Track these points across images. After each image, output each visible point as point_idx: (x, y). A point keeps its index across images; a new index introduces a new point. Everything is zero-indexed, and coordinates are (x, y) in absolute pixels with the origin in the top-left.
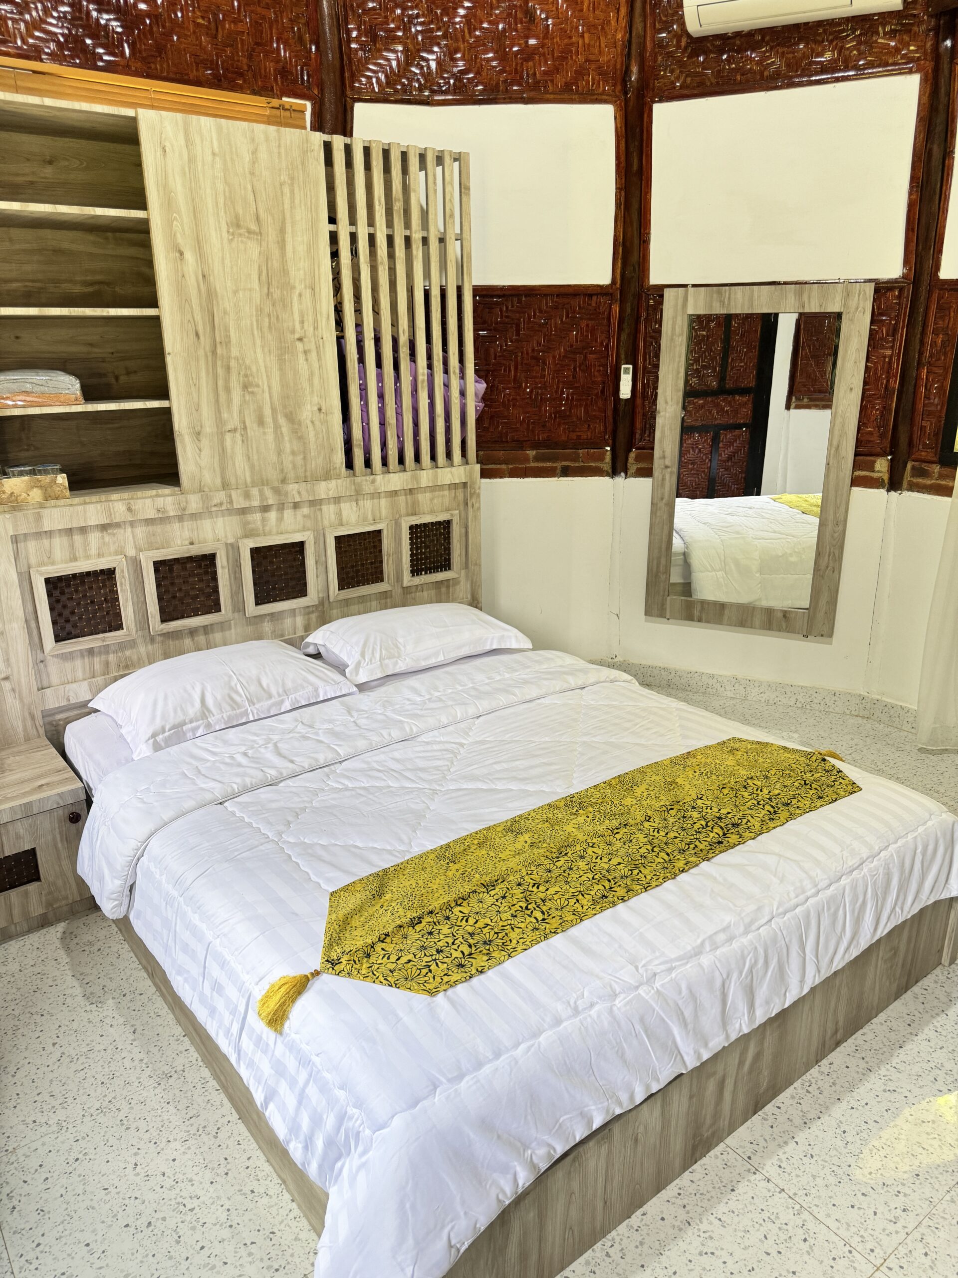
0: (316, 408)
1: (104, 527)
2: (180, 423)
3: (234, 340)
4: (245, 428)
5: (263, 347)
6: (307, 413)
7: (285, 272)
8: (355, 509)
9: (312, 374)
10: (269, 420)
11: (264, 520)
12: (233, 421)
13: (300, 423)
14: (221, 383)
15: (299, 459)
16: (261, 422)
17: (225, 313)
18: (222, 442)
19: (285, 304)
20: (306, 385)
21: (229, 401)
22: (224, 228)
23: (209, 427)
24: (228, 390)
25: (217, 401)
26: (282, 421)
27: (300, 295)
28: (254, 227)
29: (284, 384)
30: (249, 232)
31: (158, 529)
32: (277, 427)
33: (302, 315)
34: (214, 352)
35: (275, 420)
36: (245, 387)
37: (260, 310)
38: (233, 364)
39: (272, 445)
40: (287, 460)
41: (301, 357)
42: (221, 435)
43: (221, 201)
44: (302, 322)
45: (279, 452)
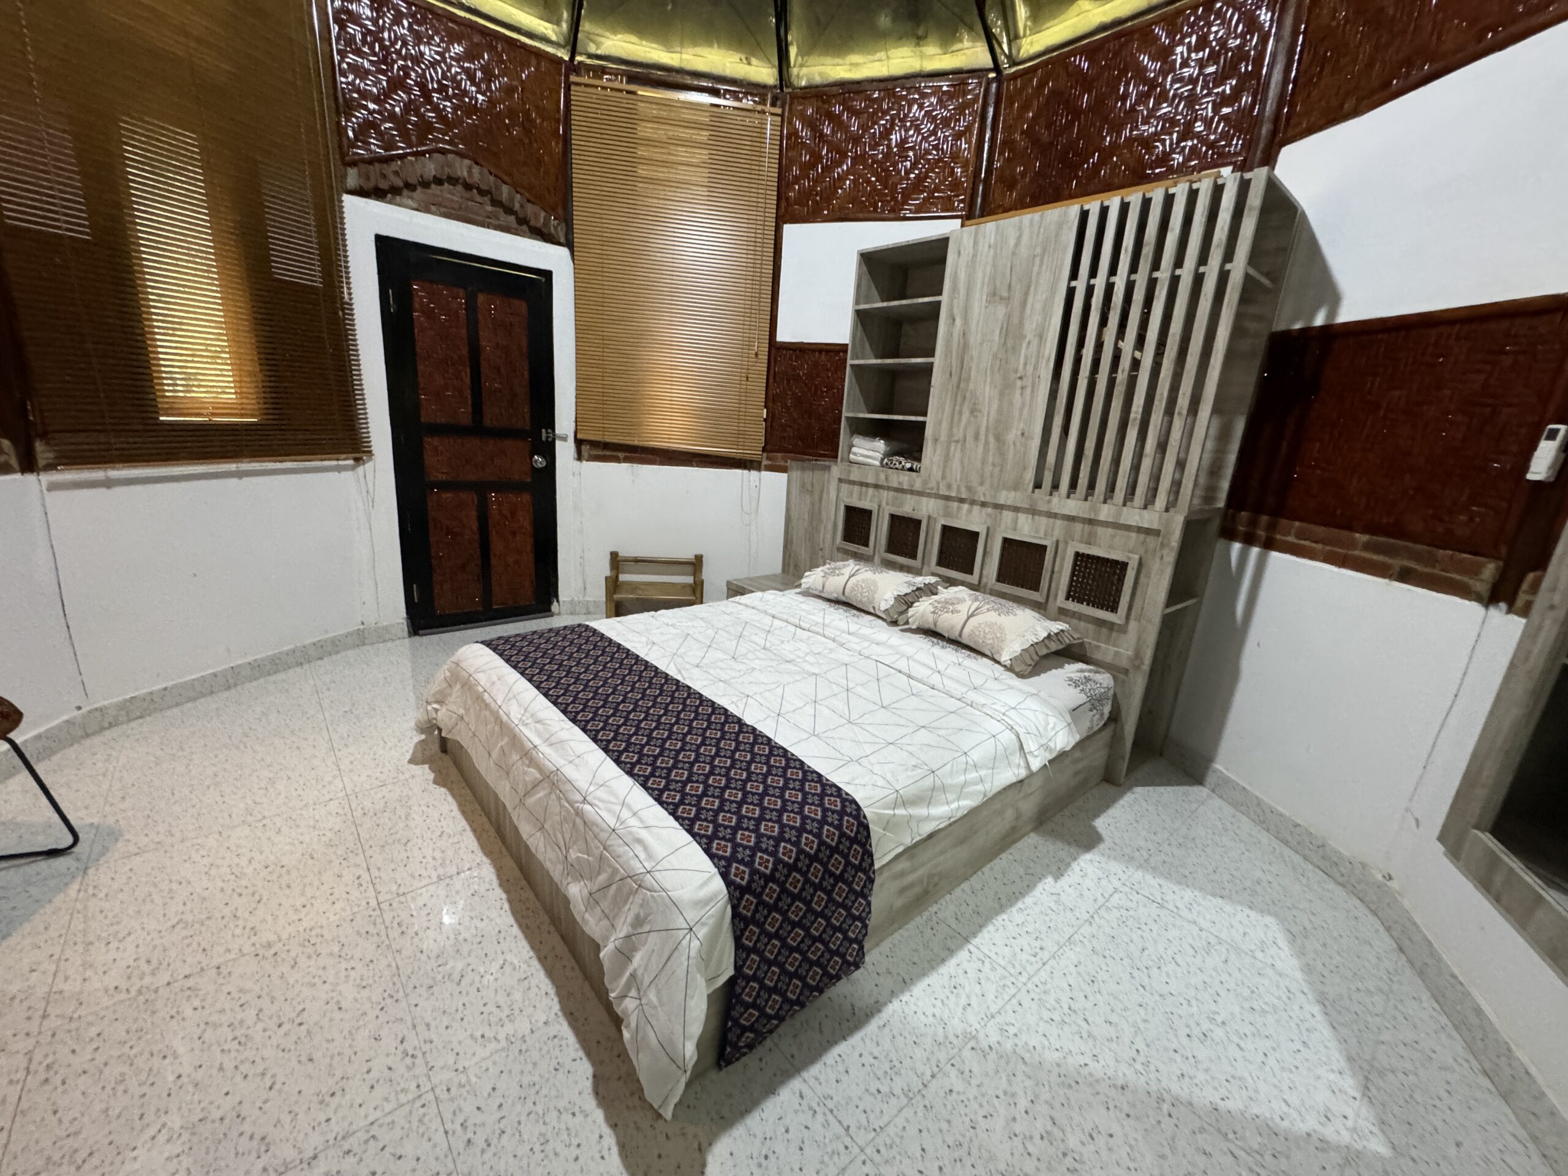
0: (1019, 433)
1: (877, 486)
2: (929, 432)
3: (973, 378)
4: (965, 441)
5: (991, 384)
6: (1012, 436)
7: (1021, 324)
8: (1030, 520)
9: (1023, 404)
10: (982, 438)
11: (959, 508)
12: (959, 434)
13: (1004, 443)
14: (957, 408)
15: (997, 470)
16: (977, 437)
17: (972, 358)
18: (948, 449)
19: (1015, 350)
20: (1016, 413)
21: (960, 420)
22: (984, 297)
23: (943, 438)
24: (961, 413)
25: (952, 419)
26: (991, 439)
27: (1029, 343)
28: (1005, 294)
29: (1000, 411)
30: (1001, 298)
31: (900, 495)
32: (987, 442)
33: (1026, 357)
34: (958, 387)
35: (987, 436)
36: (972, 412)
37: (995, 356)
38: (968, 394)
39: (980, 456)
40: (989, 468)
41: (1018, 392)
42: (949, 443)
43: (987, 280)
44: (1025, 364)
45: (984, 462)
